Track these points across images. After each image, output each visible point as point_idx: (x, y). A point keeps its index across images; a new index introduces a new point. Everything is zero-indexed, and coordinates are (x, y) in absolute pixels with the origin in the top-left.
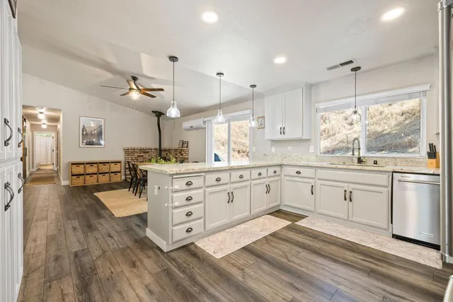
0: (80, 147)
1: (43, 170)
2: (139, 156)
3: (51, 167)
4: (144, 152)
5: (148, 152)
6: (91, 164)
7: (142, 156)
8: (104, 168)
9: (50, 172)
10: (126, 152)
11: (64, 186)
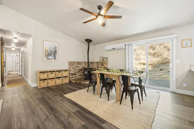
0: (43, 60)
1: (11, 74)
2: (76, 66)
3: (16, 72)
4: (79, 64)
5: (81, 64)
6: (52, 72)
7: (78, 66)
8: (59, 75)
9: (16, 76)
10: (69, 64)
11: (34, 87)
